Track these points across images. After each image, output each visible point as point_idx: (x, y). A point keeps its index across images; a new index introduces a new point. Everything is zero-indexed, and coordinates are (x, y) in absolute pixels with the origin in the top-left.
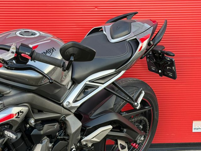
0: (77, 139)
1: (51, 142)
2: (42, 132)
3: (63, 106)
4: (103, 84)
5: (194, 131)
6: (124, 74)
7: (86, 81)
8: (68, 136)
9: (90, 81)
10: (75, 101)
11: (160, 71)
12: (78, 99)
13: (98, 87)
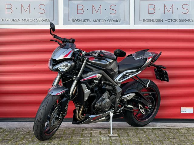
0: (120, 96)
1: (109, 94)
2: (106, 88)
3: (114, 81)
4: (131, 75)
5: (181, 112)
6: (140, 73)
7: (124, 73)
8: (116, 94)
9: (125, 73)
10: (119, 80)
11: (161, 78)
12: (120, 79)
13: (129, 76)
